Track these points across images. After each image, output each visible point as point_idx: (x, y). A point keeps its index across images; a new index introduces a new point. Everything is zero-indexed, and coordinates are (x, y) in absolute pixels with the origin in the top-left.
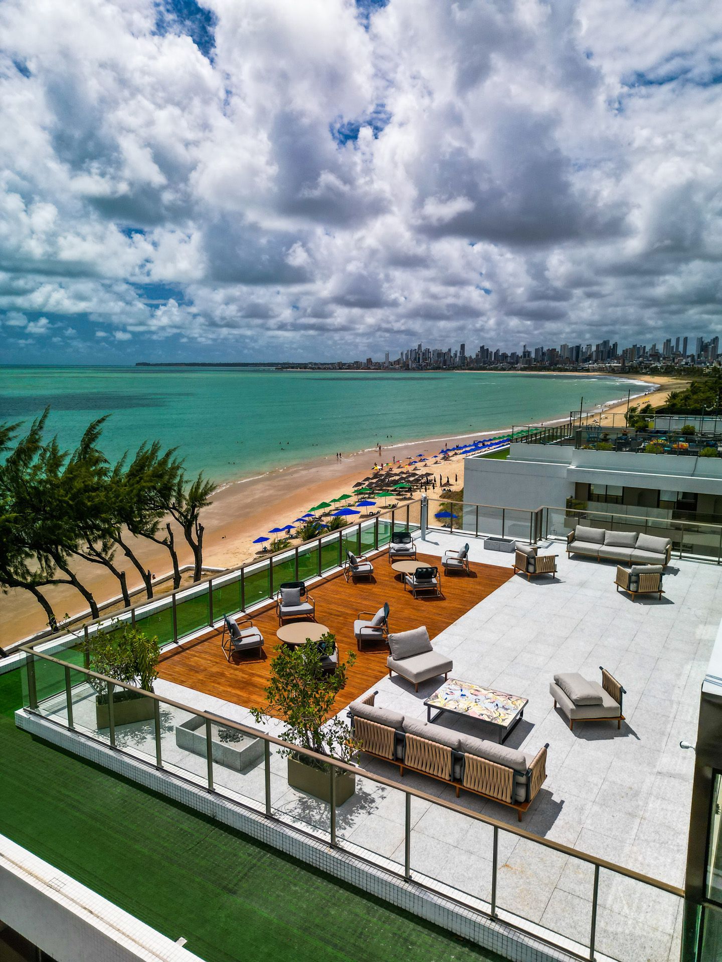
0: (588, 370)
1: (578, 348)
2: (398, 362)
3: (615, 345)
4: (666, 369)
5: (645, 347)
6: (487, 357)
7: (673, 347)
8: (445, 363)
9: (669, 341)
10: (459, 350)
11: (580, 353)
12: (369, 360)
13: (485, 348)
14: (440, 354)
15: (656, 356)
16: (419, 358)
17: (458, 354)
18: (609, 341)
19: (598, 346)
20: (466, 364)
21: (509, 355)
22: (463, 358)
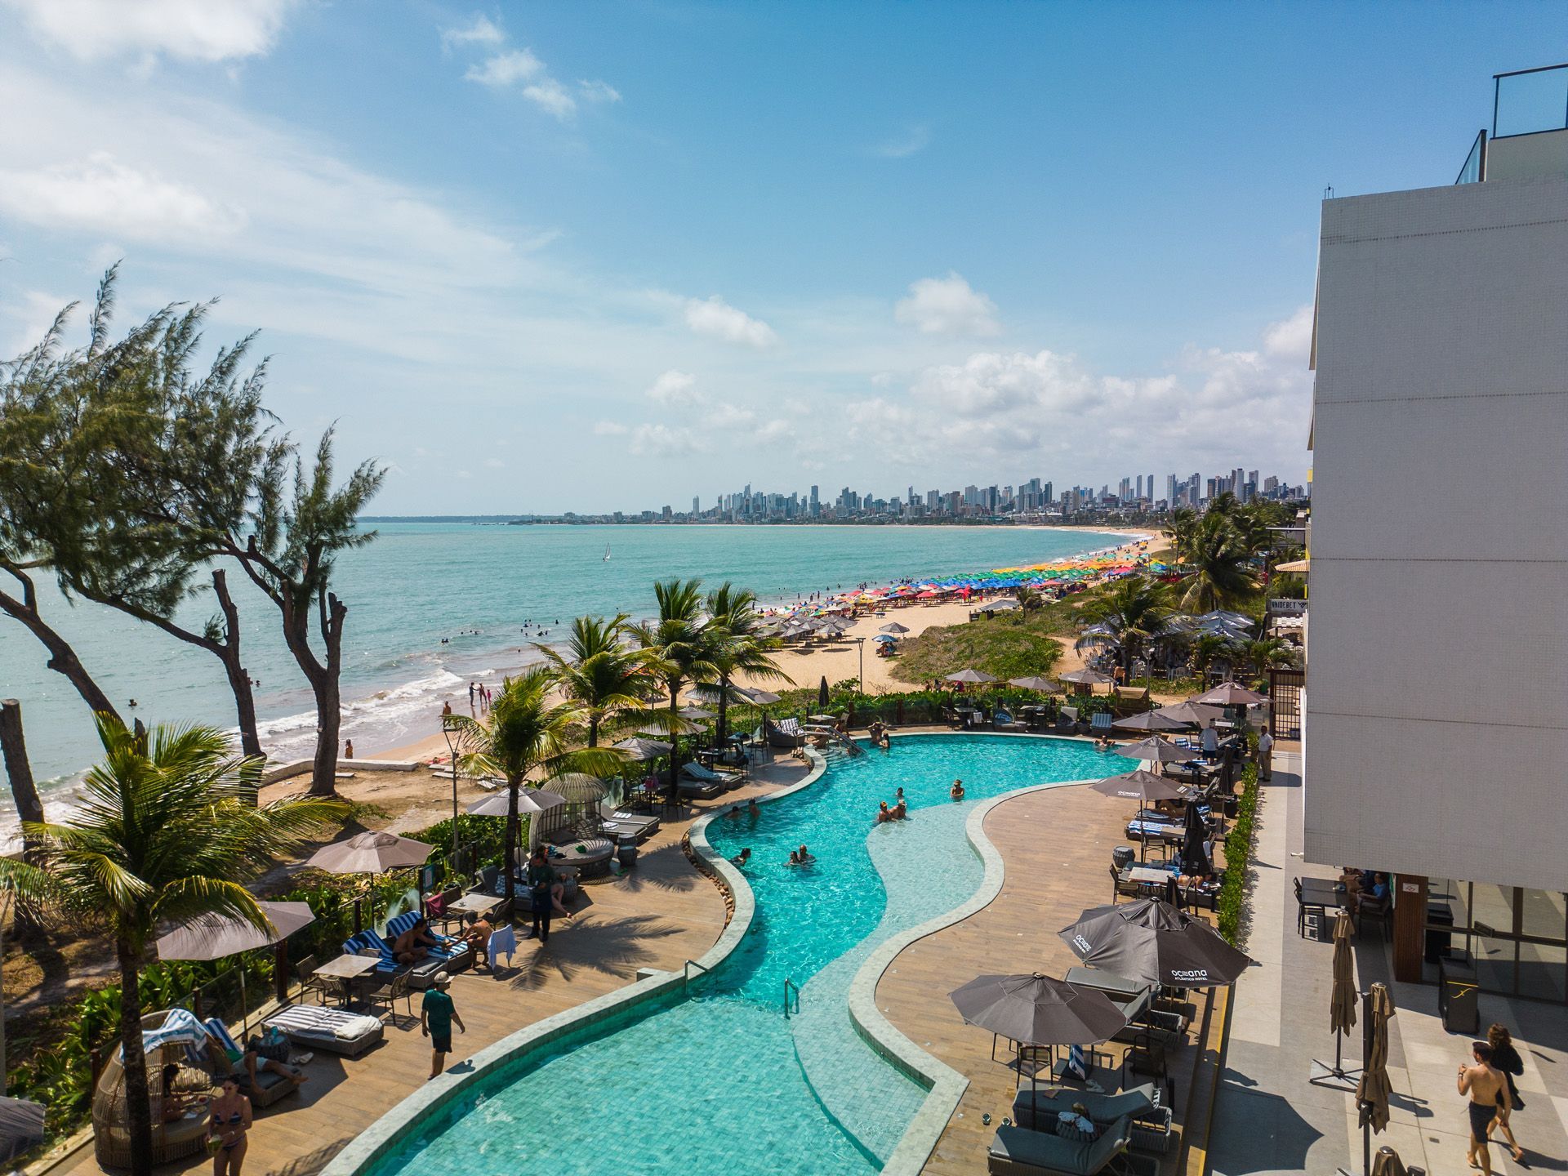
0: (1011, 522)
1: (993, 490)
2: (713, 512)
3: (1049, 487)
4: (1133, 518)
5: (1091, 490)
6: (854, 505)
7: (1132, 490)
8: (789, 513)
9: (1126, 481)
10: (809, 494)
11: (997, 498)
12: (667, 510)
13: (850, 491)
14: (780, 500)
15: (1112, 501)
16: (747, 506)
17: (809, 501)
18: (1039, 480)
19: (1021, 488)
20: (820, 515)
21: (889, 502)
22: (816, 506)
